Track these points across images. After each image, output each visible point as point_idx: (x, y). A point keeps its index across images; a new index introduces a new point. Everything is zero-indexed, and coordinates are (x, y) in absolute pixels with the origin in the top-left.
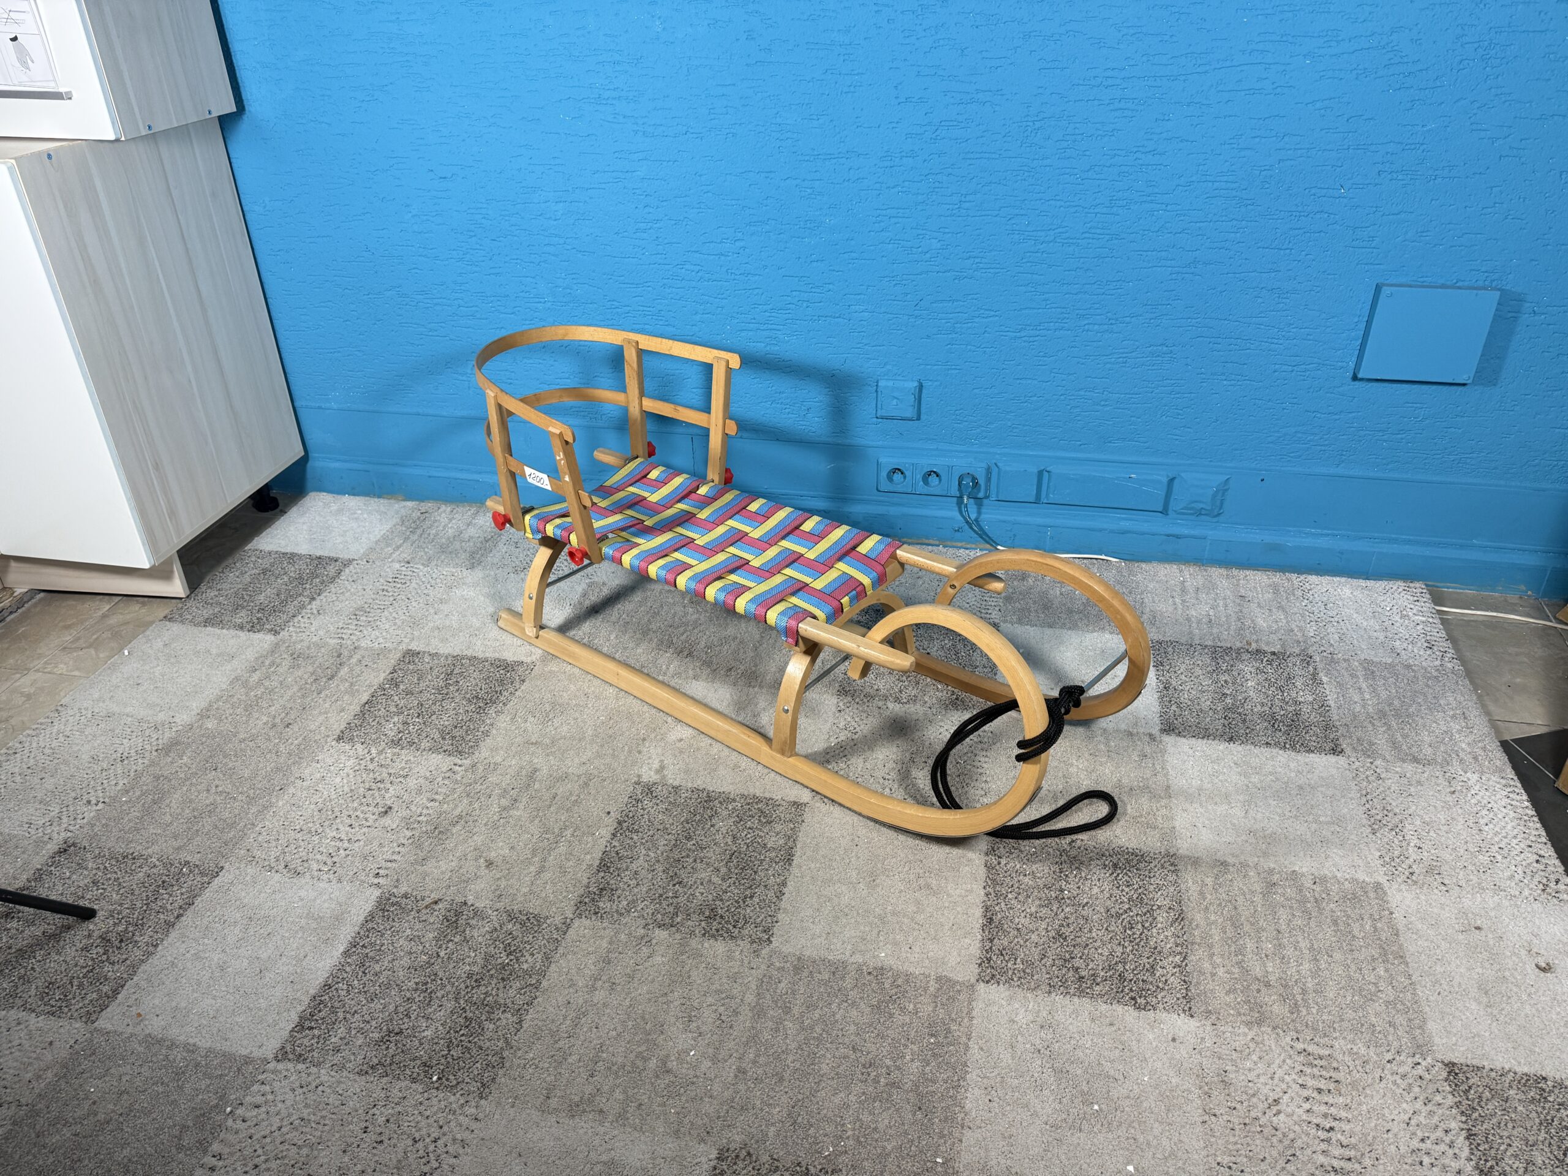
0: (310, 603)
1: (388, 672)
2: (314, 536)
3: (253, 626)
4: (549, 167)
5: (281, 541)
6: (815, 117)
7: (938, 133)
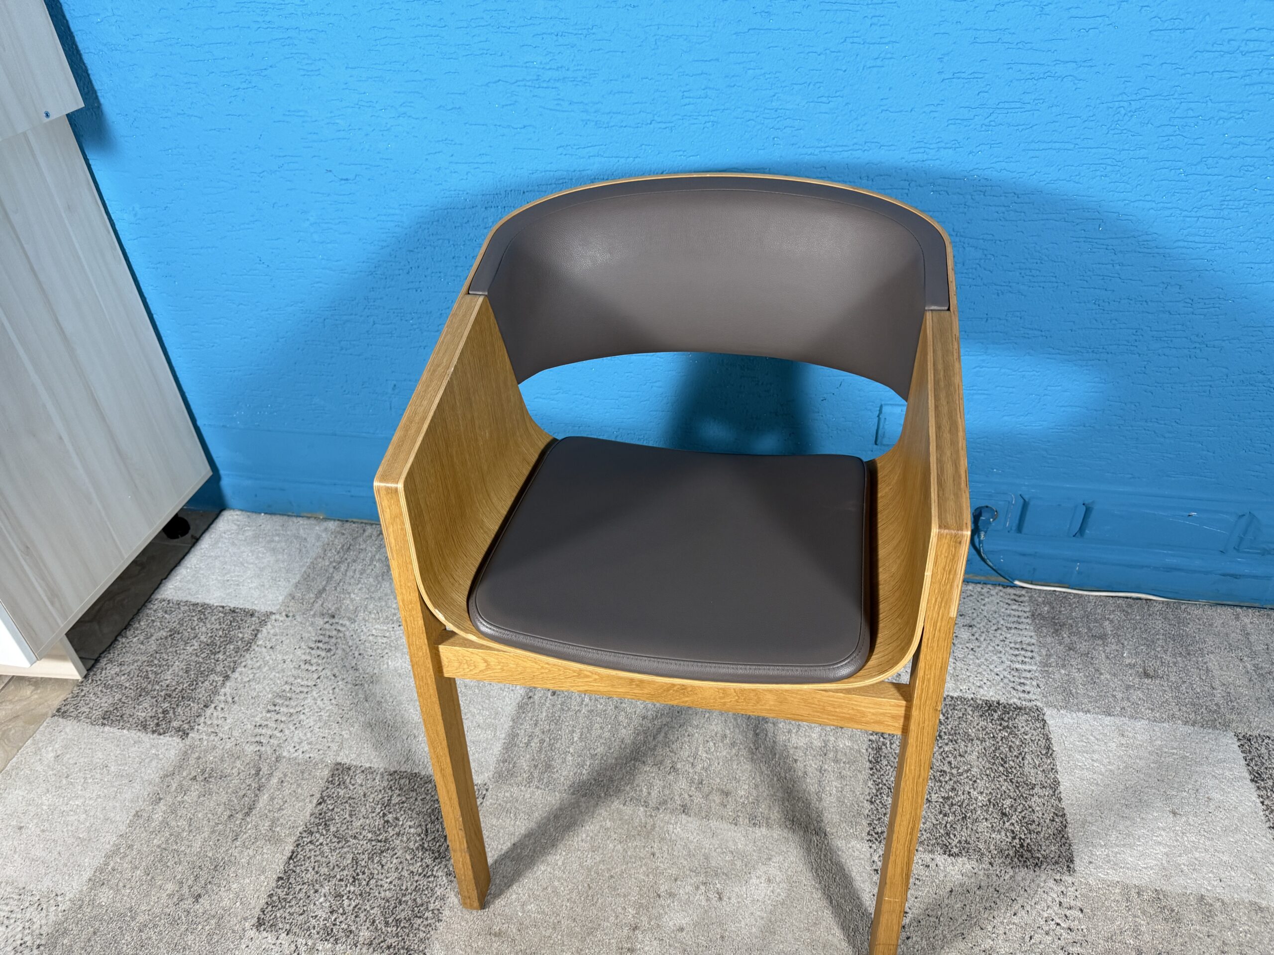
0: (223, 684)
1: (315, 801)
2: (227, 577)
3: (158, 725)
4: (476, 166)
5: (190, 586)
6: (824, 99)
7: (991, 118)
